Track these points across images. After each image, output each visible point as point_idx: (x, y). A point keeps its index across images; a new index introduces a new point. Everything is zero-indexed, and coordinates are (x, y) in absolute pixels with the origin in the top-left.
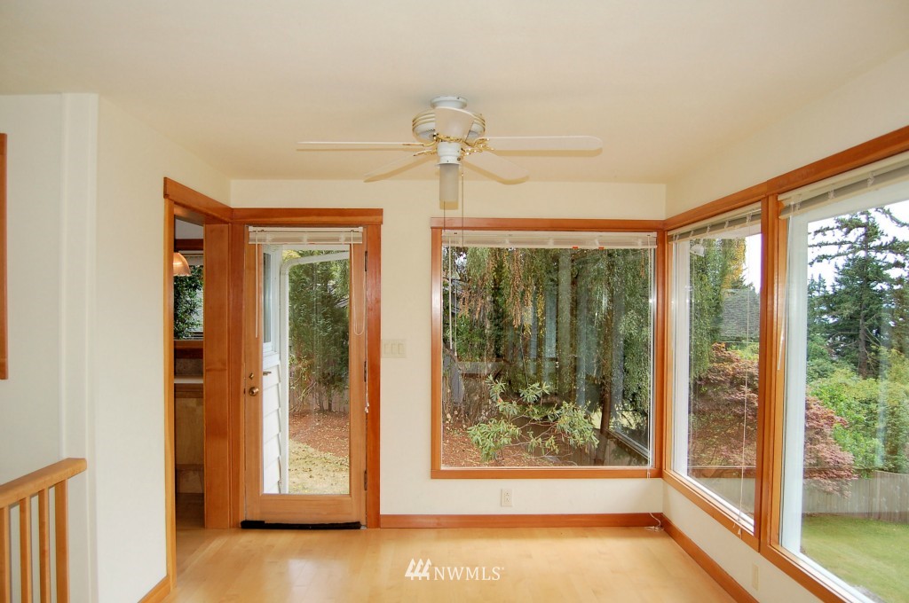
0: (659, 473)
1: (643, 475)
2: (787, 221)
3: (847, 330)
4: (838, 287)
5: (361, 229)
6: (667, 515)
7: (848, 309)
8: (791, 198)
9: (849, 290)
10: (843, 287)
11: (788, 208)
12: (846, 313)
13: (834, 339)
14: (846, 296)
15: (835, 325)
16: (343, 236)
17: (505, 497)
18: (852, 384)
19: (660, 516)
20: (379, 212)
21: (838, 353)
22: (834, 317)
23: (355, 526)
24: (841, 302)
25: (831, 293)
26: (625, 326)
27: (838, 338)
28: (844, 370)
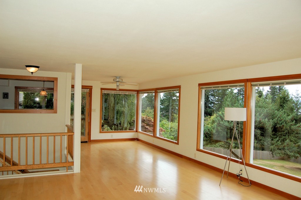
0: (137, 131)
1: (134, 132)
2: (158, 94)
3: (166, 109)
4: (164, 97)
5: (89, 89)
6: (138, 138)
7: (166, 104)
8: (159, 91)
9: (167, 99)
10: (165, 98)
11: (158, 92)
12: (166, 105)
13: (163, 112)
14: (166, 100)
15: (163, 108)
16: (86, 91)
17: (112, 136)
18: (167, 124)
19: (137, 138)
20: (92, 86)
21: (164, 116)
22: (163, 106)
23: (86, 142)
24: (165, 102)
25: (162, 99)
26: (117, 108)
27: (164, 112)
28: (165, 120)
